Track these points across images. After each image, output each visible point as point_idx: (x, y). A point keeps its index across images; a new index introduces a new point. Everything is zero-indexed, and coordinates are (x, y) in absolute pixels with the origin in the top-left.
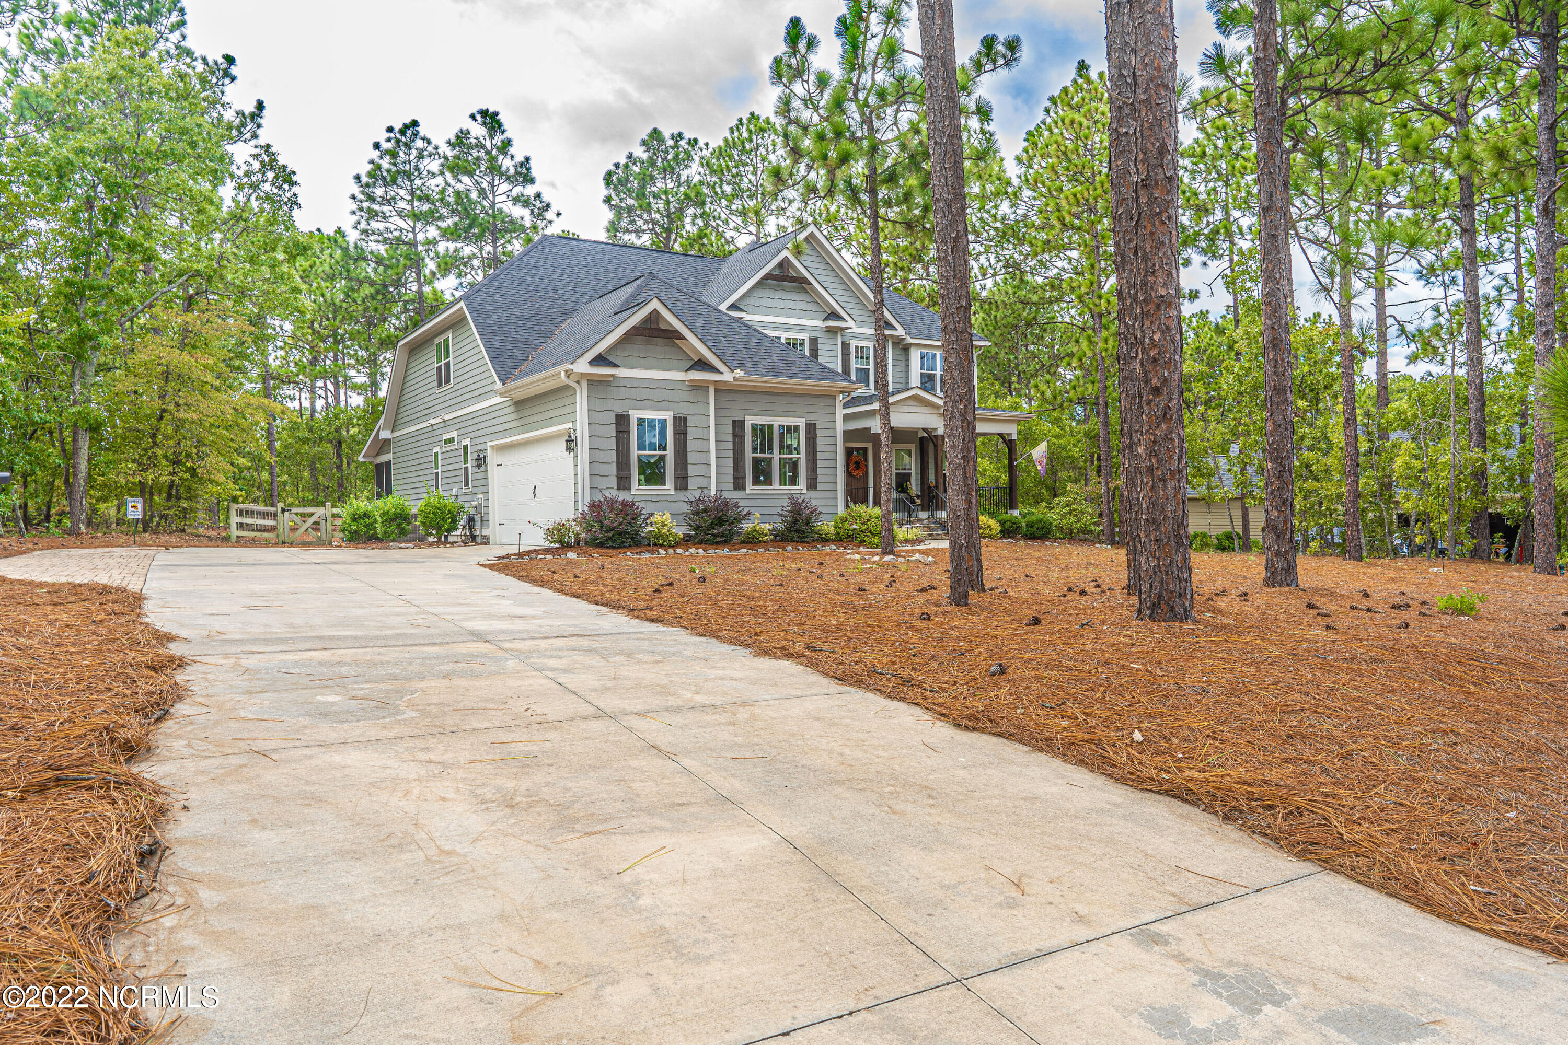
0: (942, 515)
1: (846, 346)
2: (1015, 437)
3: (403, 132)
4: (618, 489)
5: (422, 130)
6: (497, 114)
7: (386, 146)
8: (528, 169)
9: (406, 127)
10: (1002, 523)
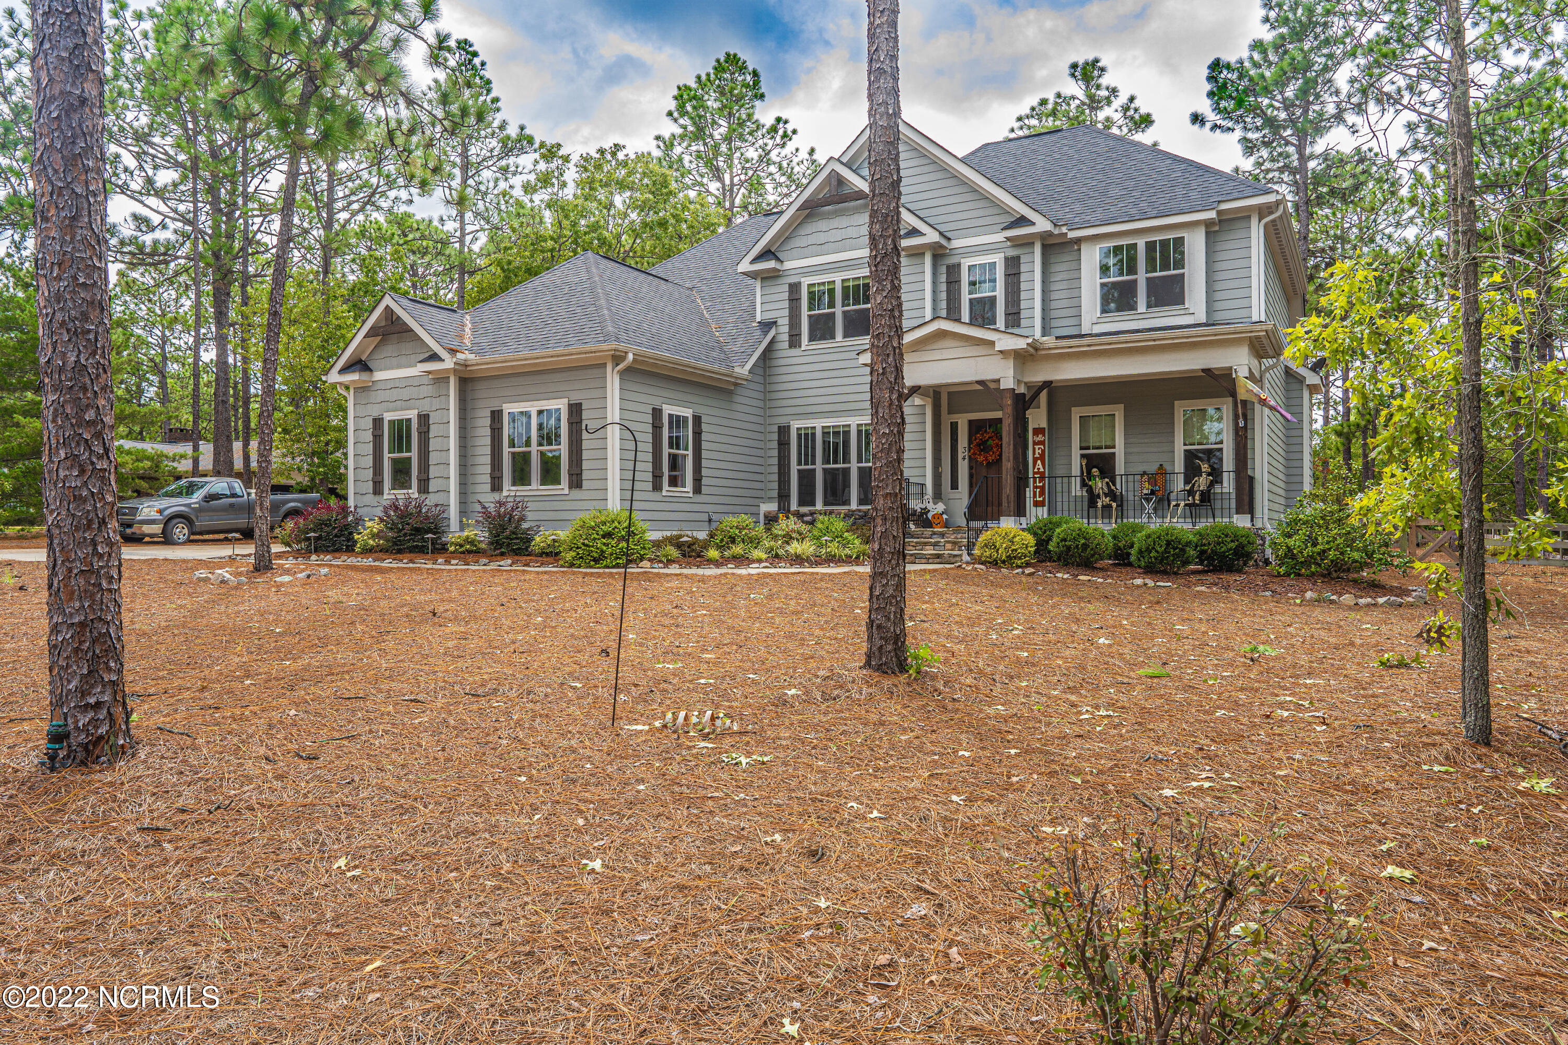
1: (952, 271)
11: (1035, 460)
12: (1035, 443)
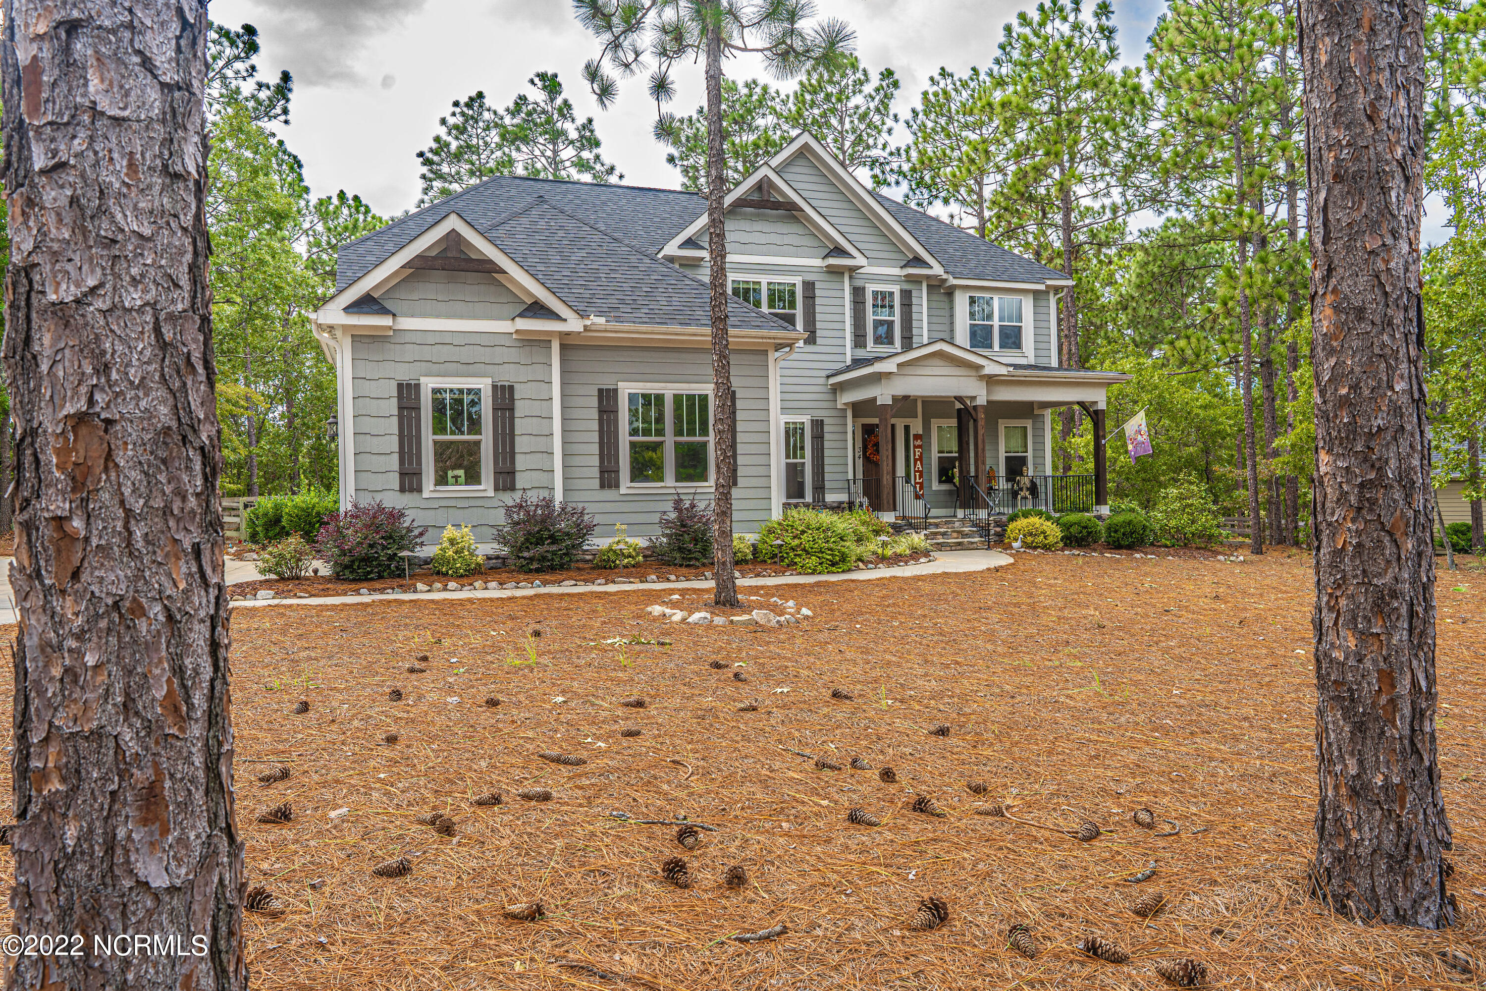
0: (983, 514)
1: (858, 293)
2: (1102, 406)
3: (469, 105)
4: (402, 490)
5: (488, 102)
6: (556, 76)
7: (452, 121)
8: (592, 131)
9: (471, 99)
10: (1066, 527)
11: (916, 461)
12: (915, 447)
